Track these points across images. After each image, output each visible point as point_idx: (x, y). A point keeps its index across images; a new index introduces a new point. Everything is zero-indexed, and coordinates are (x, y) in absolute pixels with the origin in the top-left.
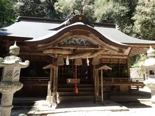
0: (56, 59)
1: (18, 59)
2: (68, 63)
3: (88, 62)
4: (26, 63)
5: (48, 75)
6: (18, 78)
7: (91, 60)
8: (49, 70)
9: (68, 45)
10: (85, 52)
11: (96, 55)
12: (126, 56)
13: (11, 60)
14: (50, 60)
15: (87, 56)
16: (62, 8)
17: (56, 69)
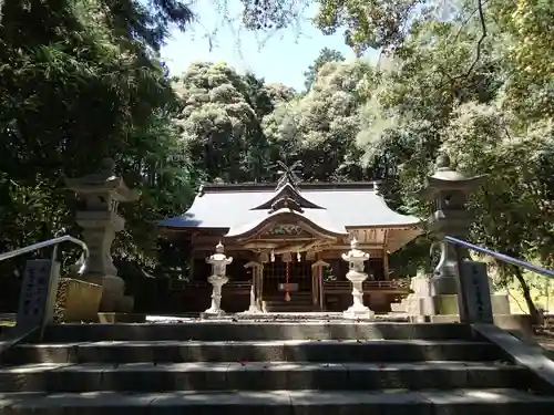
0: (259, 254)
1: (224, 256)
2: (273, 260)
3: (299, 256)
4: (231, 259)
5: (250, 277)
6: (224, 273)
7: (303, 254)
8: (250, 269)
9: (274, 236)
10: (295, 243)
11: (309, 247)
12: (380, 244)
13: (218, 257)
14: (252, 255)
15: (298, 250)
16: (281, 127)
17: (261, 269)
